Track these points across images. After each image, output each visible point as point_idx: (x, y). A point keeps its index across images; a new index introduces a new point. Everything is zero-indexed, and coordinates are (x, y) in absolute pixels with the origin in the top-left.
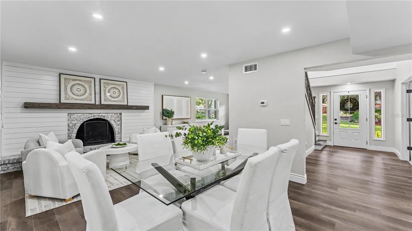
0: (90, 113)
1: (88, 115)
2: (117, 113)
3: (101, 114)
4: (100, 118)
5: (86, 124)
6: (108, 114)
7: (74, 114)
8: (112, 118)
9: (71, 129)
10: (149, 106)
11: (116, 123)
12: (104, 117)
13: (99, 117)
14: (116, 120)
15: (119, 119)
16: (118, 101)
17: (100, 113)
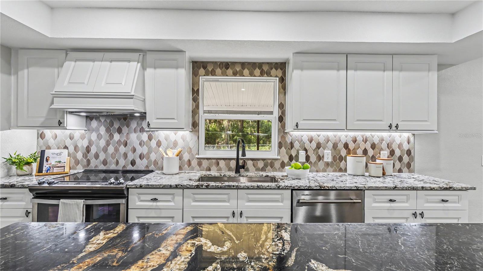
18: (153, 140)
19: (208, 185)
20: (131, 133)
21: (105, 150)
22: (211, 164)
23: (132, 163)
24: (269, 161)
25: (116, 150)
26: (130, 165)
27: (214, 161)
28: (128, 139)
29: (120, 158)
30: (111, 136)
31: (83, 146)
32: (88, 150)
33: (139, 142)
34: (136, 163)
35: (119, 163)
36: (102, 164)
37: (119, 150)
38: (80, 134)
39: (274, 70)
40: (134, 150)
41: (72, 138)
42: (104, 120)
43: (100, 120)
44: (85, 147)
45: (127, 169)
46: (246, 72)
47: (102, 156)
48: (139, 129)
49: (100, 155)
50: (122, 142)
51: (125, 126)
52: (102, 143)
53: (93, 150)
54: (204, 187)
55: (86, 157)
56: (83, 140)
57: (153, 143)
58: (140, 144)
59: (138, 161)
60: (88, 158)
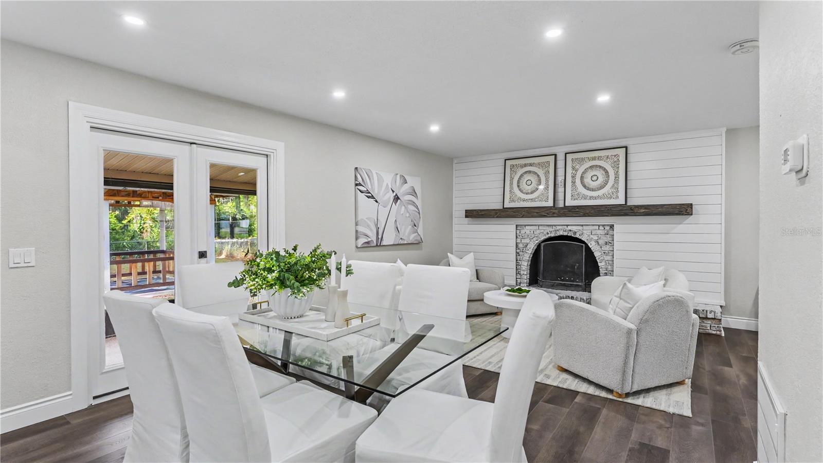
0: (550, 225)
1: (547, 228)
2: (603, 226)
3: (569, 228)
4: (567, 236)
5: (544, 246)
6: (583, 227)
7: (525, 226)
8: (592, 236)
9: (521, 253)
10: (691, 204)
11: (601, 247)
12: (575, 233)
13: (565, 234)
14: (601, 242)
15: (608, 238)
16: (603, 197)
17: (567, 226)
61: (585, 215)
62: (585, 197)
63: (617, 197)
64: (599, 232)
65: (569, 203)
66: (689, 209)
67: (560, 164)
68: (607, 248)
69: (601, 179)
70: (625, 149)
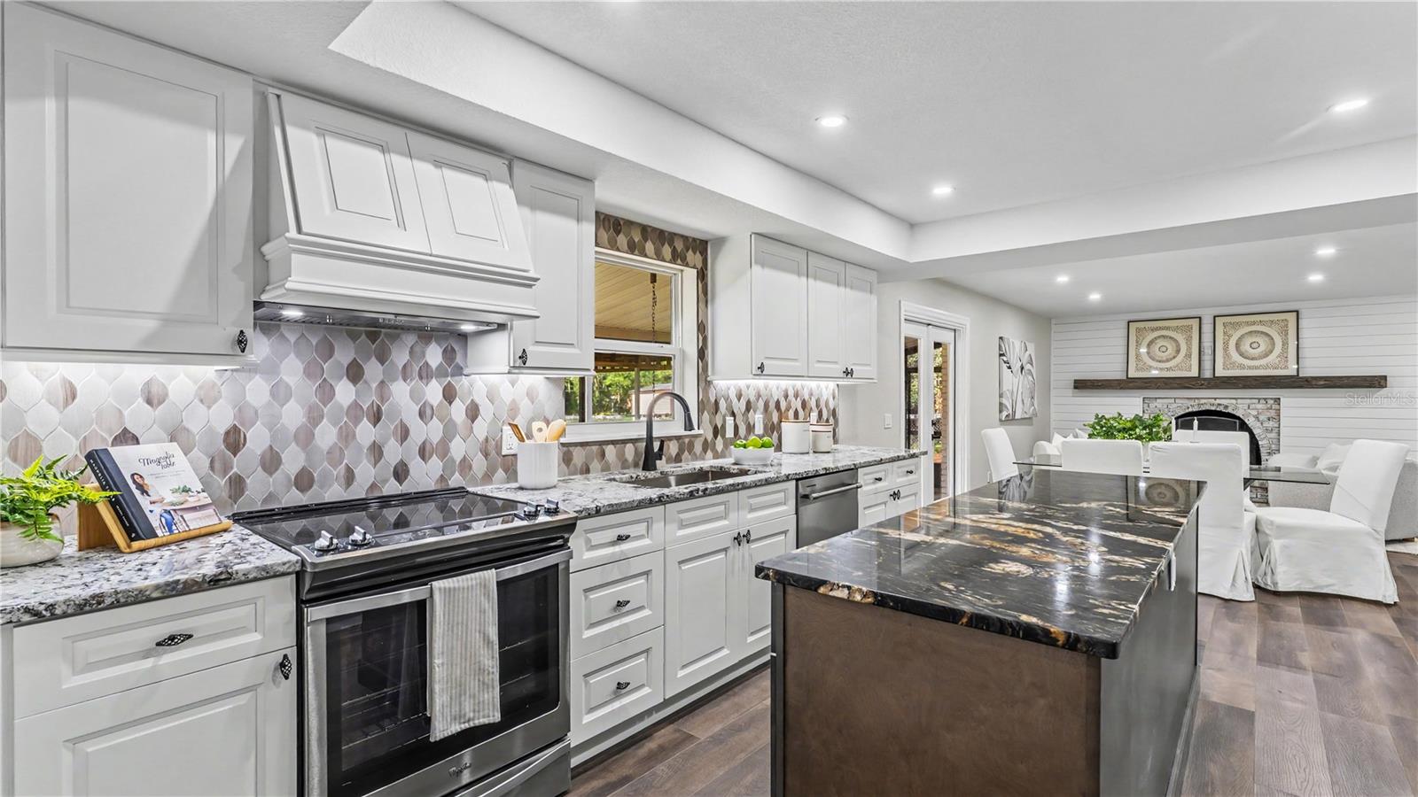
0: (1191, 398)
1: (1186, 401)
2: (1265, 399)
3: (1218, 401)
4: (1215, 410)
5: (1182, 422)
6: (1239, 400)
7: (1156, 398)
8: (1249, 411)
10: (1385, 377)
11: (1263, 424)
12: (1226, 407)
13: (1213, 408)
14: (1262, 417)
15: (1272, 413)
16: (1266, 367)
17: (1215, 399)
18: (457, 402)
19: (706, 489)
20: (395, 380)
21: (305, 437)
22: (589, 459)
23: (397, 473)
24: (687, 440)
25: (347, 436)
26: (392, 479)
27: (595, 448)
28: (383, 399)
29: (358, 463)
30: (327, 392)
31: (210, 431)
32: (234, 440)
33: (418, 409)
34: (408, 471)
35: (356, 476)
36: (294, 488)
37: (354, 435)
38: (195, 382)
39: (690, 252)
40: (404, 434)
41: (155, 401)
42: (297, 336)
43: (282, 336)
44: (222, 431)
45: (385, 494)
46: (649, 247)
47: (293, 462)
48: (418, 369)
49: (283, 456)
50: (365, 408)
51: (374, 359)
52: (293, 415)
53: (257, 440)
54: (700, 493)
55: (226, 468)
56: (209, 407)
57: (458, 411)
58: (422, 414)
59: (416, 465)
60: (236, 473)
61: (1245, 387)
62: (1242, 367)
63: (1286, 367)
64: (1259, 406)
65: (1220, 372)
66: (1382, 382)
67: (1207, 328)
68: (1271, 424)
69: (1263, 348)
70: (1295, 314)
